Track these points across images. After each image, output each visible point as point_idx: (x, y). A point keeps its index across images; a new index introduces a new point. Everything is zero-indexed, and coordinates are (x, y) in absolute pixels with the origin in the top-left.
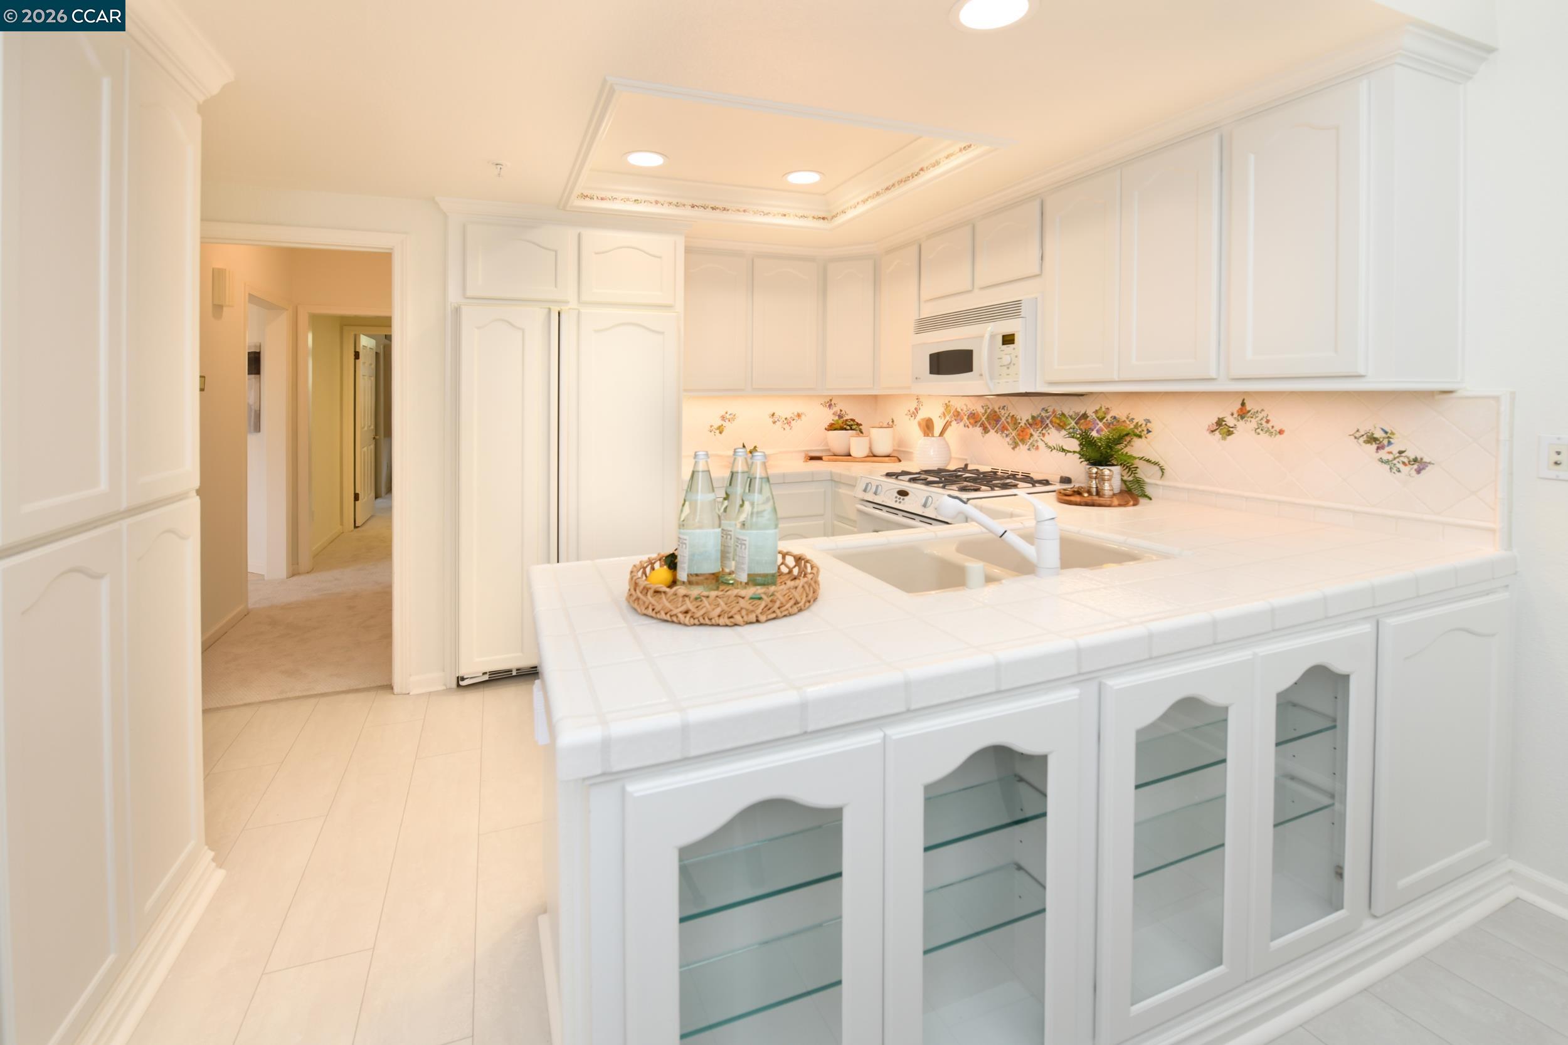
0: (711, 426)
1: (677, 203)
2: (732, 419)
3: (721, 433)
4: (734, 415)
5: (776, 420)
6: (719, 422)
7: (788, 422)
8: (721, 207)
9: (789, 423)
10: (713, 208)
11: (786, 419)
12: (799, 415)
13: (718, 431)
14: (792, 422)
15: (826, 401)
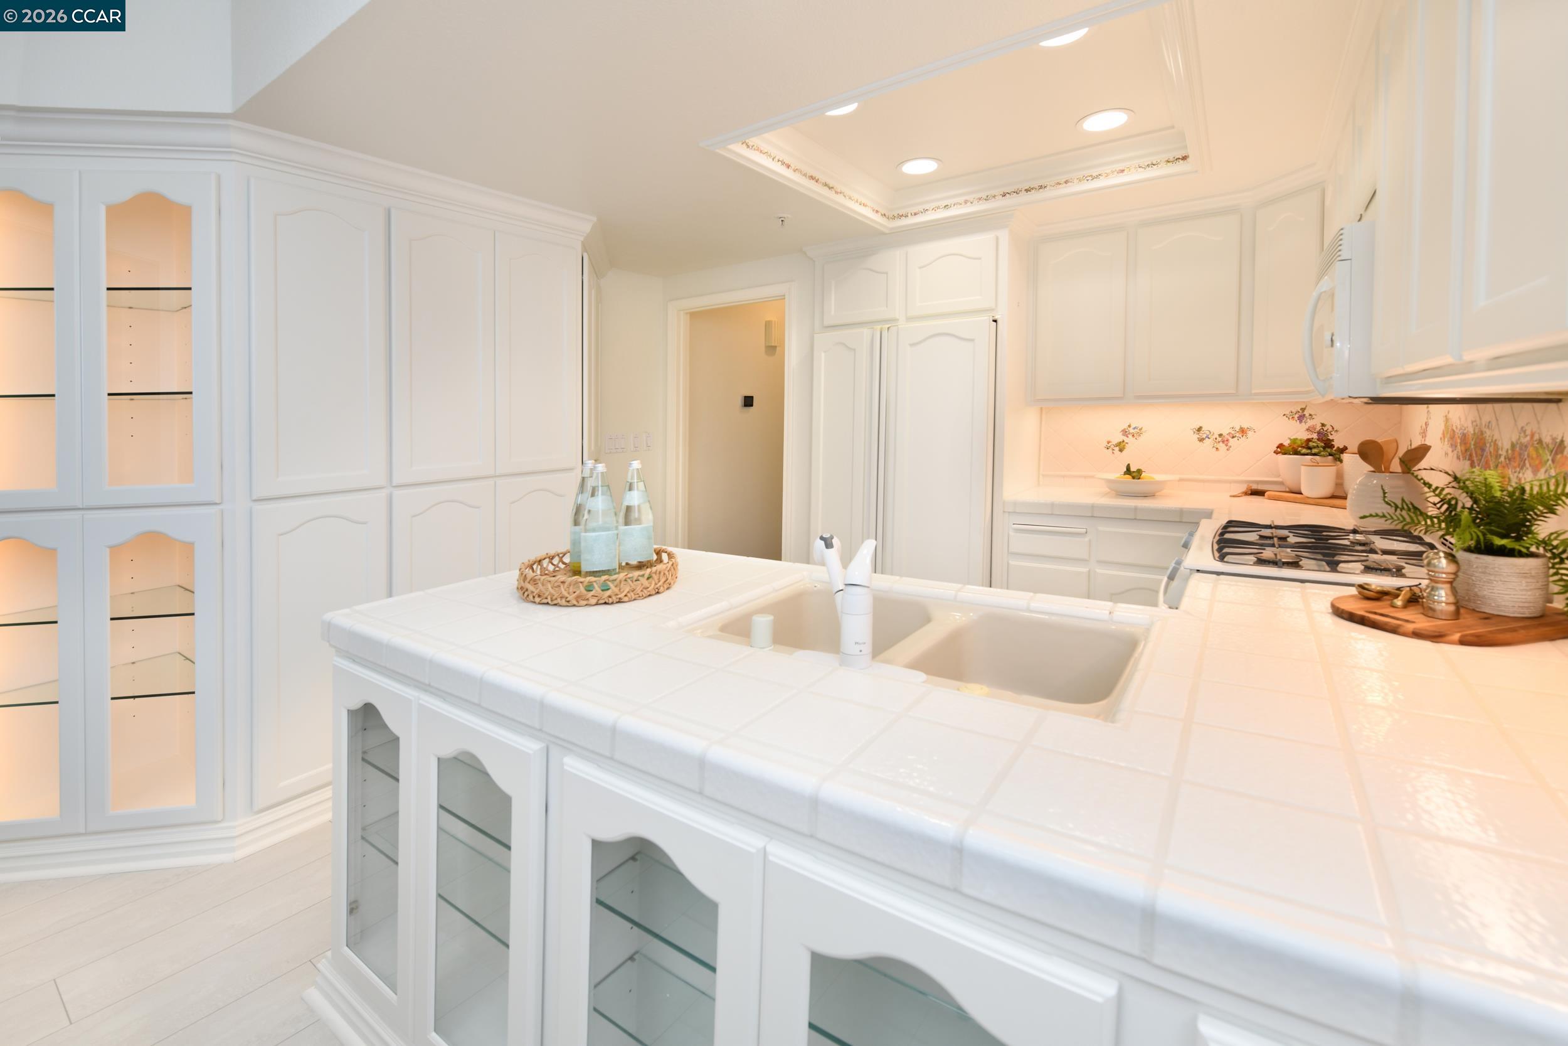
0: (1108, 442)
1: (987, 196)
2: (1138, 433)
3: (1121, 450)
4: (1141, 429)
5: (1204, 436)
6: (1120, 438)
7: (1223, 439)
8: (1036, 186)
9: (1225, 441)
10: (1027, 191)
11: (1220, 435)
12: (1243, 431)
13: (1117, 449)
14: (1231, 440)
15: (1294, 411)
